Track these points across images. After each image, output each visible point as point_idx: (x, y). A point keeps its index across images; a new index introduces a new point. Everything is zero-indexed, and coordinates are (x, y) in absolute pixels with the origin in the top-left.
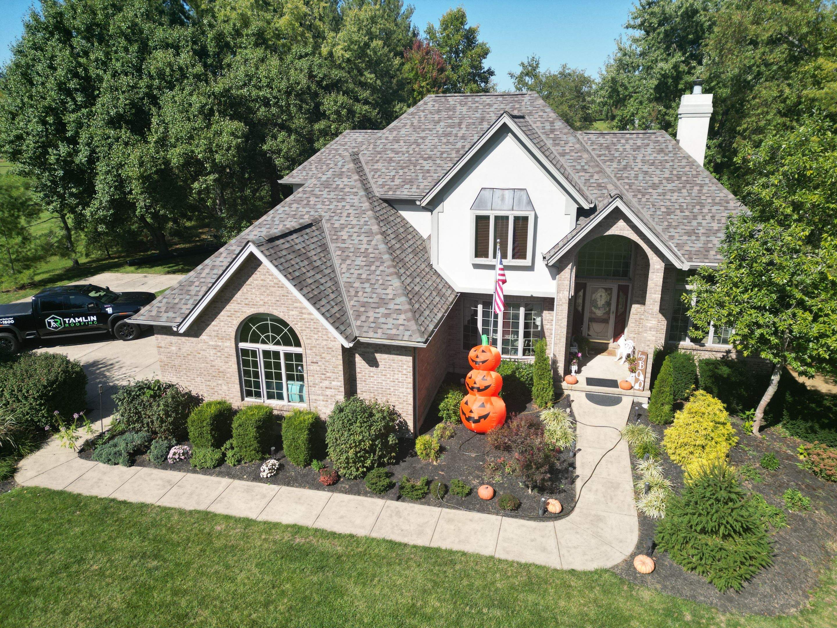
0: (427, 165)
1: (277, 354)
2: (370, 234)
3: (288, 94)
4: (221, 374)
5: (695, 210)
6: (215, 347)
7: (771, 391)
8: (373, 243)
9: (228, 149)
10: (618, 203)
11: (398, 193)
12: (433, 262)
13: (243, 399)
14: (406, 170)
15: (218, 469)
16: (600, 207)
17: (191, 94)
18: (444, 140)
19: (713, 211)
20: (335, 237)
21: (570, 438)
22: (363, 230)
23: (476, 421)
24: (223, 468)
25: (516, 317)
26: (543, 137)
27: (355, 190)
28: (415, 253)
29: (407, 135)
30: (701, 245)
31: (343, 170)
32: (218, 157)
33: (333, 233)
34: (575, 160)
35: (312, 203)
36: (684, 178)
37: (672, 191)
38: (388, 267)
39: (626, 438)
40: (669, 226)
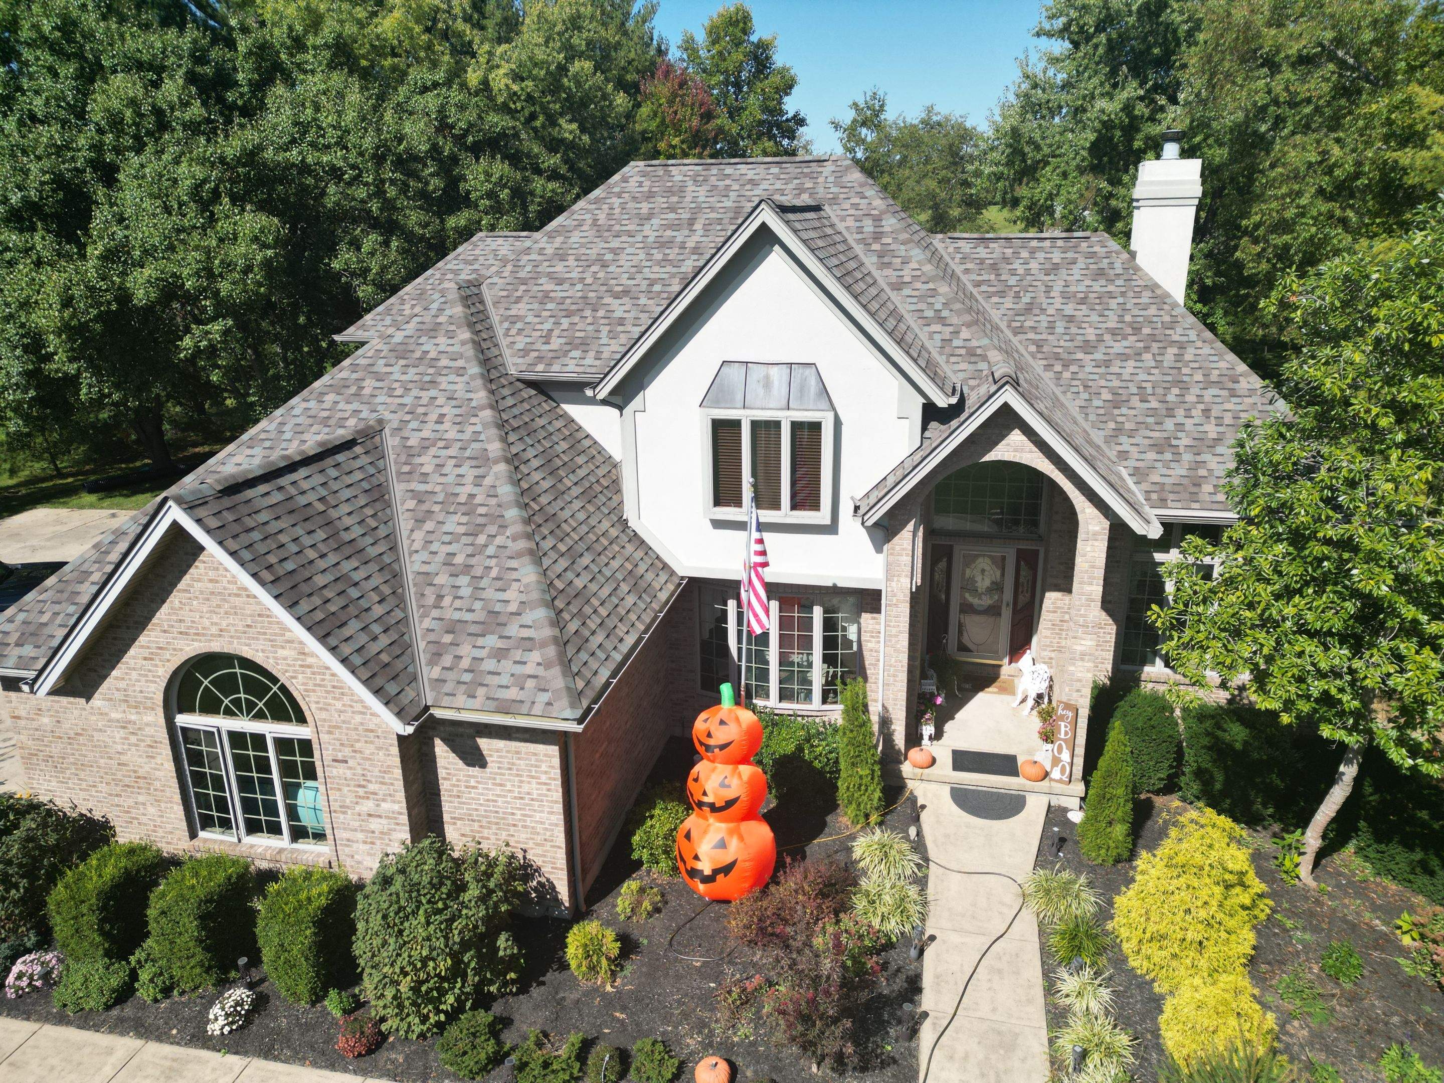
0: (619, 309)
1: (259, 741)
2: (482, 460)
3: (379, 160)
4: (142, 781)
5: (1171, 398)
6: (124, 725)
7: (1337, 796)
8: (488, 481)
9: (248, 269)
10: (1009, 396)
11: (556, 367)
12: (629, 512)
13: (193, 835)
14: (576, 319)
15: (115, 1012)
16: (971, 402)
17: (177, 162)
18: (659, 257)
19: (1207, 399)
20: (406, 469)
21: (913, 909)
22: (468, 453)
23: (707, 880)
24: (128, 1010)
25: (808, 624)
26: (858, 249)
27: (460, 363)
28: (589, 496)
29: (582, 245)
30: (1184, 472)
31: (441, 319)
32: (224, 287)
33: (403, 458)
34: (921, 298)
35: (367, 391)
36: (1146, 331)
37: (1124, 357)
38: (514, 539)
39: (1033, 905)
40: (1119, 431)
